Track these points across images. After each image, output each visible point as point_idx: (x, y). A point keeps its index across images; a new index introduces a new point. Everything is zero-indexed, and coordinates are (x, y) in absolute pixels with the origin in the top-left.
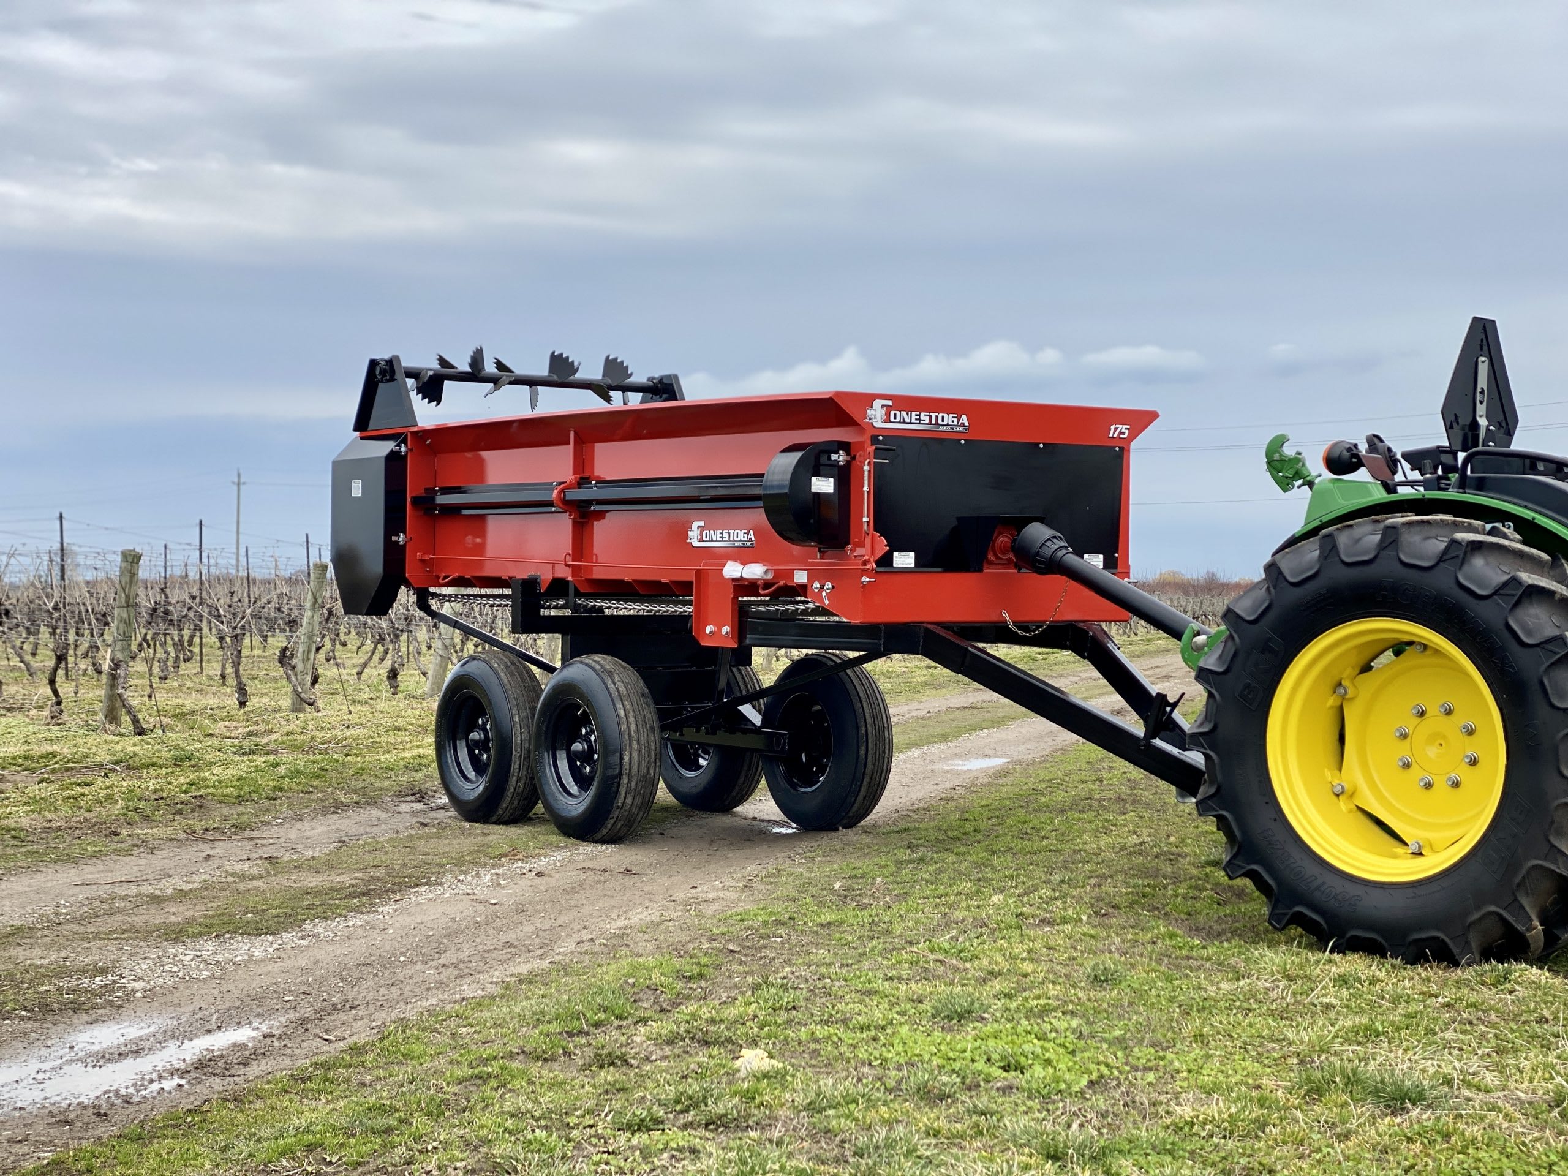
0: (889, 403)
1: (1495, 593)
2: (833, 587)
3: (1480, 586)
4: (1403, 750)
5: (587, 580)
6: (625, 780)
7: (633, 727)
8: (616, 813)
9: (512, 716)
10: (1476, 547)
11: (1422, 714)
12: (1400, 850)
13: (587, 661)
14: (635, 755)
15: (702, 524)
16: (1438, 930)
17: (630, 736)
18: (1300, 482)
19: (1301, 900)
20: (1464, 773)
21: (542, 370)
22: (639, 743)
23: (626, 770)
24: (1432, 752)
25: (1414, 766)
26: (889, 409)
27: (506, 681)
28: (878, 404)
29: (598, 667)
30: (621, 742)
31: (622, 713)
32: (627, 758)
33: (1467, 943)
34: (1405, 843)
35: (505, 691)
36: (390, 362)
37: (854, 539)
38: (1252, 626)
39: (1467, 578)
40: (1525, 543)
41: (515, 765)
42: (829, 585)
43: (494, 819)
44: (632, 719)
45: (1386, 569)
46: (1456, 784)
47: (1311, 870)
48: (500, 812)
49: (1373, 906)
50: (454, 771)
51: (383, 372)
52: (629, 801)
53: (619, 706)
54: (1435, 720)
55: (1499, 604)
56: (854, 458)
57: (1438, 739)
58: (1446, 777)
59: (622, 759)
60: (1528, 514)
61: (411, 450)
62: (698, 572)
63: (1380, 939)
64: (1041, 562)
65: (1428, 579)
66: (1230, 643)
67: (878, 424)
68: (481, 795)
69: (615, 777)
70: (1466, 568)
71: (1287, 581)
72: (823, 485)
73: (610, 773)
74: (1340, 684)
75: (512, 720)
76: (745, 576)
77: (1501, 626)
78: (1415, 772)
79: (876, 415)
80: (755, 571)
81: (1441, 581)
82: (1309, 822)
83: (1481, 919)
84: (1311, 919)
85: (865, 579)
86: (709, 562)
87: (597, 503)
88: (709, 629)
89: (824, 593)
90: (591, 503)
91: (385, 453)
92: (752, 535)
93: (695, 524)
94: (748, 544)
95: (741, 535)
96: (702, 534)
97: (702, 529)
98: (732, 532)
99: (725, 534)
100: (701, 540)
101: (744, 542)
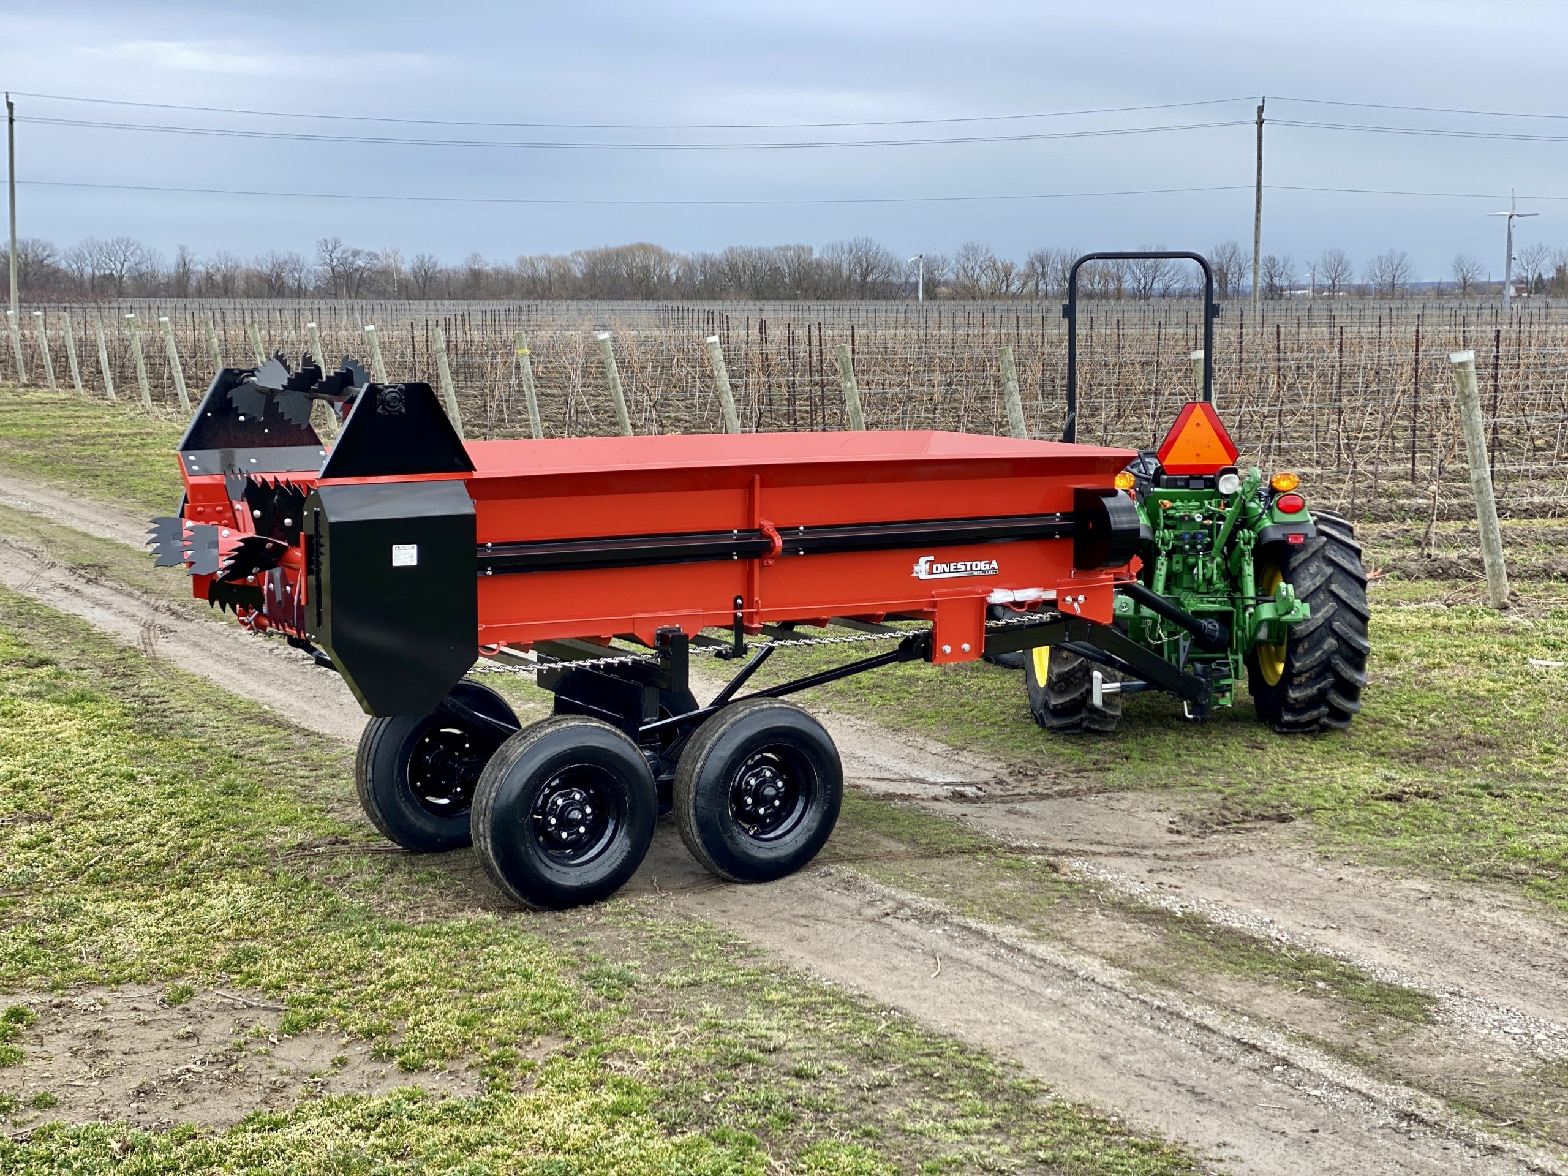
15: (932, 558)
42: (1081, 598)
76: (1017, 599)
86: (944, 591)
87: (804, 548)
88: (946, 649)
89: (1076, 605)
90: (796, 549)
91: (470, 510)
92: (994, 564)
93: (923, 560)
94: (992, 572)
95: (982, 565)
96: (931, 568)
97: (932, 563)
98: (968, 564)
99: (961, 566)
100: (931, 573)
101: (984, 571)
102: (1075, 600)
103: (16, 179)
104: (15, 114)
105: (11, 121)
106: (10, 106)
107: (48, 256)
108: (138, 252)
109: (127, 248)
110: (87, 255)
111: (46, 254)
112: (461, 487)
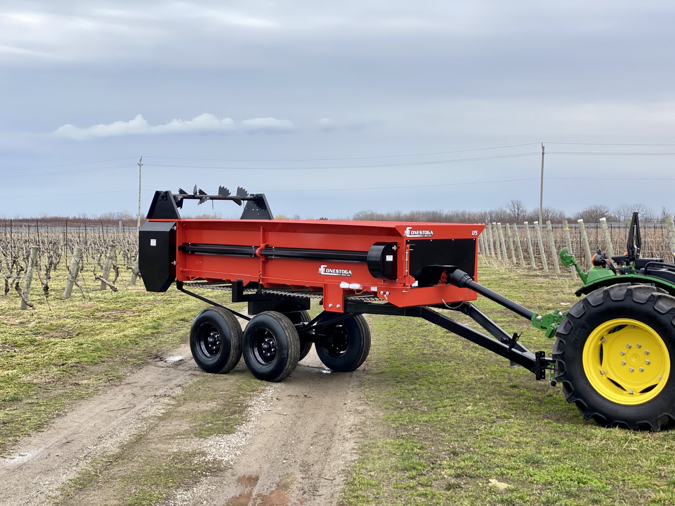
0: (411, 228)
1: (667, 313)
2: (389, 293)
3: (662, 311)
4: (623, 359)
5: (267, 283)
6: (289, 359)
7: (292, 339)
8: (284, 372)
9: (230, 333)
10: (659, 297)
11: (630, 347)
12: (625, 392)
13: (269, 314)
14: (293, 350)
15: (326, 266)
16: (647, 420)
17: (291, 343)
18: (572, 264)
19: (595, 410)
20: (644, 367)
21: (216, 194)
22: (294, 346)
23: (289, 356)
24: (634, 360)
25: (627, 364)
26: (411, 230)
27: (226, 320)
28: (408, 228)
29: (275, 317)
30: (288, 345)
31: (287, 334)
32: (290, 351)
33: (657, 424)
34: (625, 390)
35: (227, 323)
36: (167, 193)
37: (399, 277)
38: (578, 320)
39: (657, 307)
40: (670, 294)
41: (232, 352)
42: (388, 293)
43: (220, 372)
44: (291, 336)
45: (628, 303)
46: (643, 371)
47: (600, 400)
48: (224, 369)
49: (622, 412)
50: (200, 353)
51: (163, 197)
52: (290, 367)
53: (286, 332)
54: (635, 349)
55: (668, 316)
56: (399, 248)
57: (636, 356)
58: (639, 368)
59: (288, 351)
60: (670, 285)
61: (178, 228)
62: (325, 284)
63: (626, 423)
64: (461, 284)
65: (644, 307)
66: (568, 324)
67: (408, 236)
68: (215, 363)
69: (286, 358)
70: (657, 304)
71: (591, 305)
72: (389, 258)
73: (283, 357)
74: (603, 337)
75: (231, 335)
76: (350, 287)
77: (669, 323)
78: (627, 366)
79: (407, 233)
80: (356, 286)
81: (648, 308)
82: (597, 384)
83: (661, 417)
84: (601, 417)
85: (404, 291)
86: (330, 280)
87: (276, 255)
88: (330, 305)
89: (385, 296)
90: (272, 255)
91: (168, 230)
92: (350, 272)
93: (322, 266)
94: (349, 275)
95: (345, 272)
96: (325, 270)
97: (326, 268)
98: (340, 270)
99: (337, 271)
100: (325, 272)
101: (346, 274)
102: (385, 293)
103: (544, 177)
104: (545, 151)
105: (543, 154)
106: (543, 148)
107: (606, 212)
108: (644, 209)
109: (639, 208)
110: (622, 211)
111: (605, 211)
112: (174, 223)
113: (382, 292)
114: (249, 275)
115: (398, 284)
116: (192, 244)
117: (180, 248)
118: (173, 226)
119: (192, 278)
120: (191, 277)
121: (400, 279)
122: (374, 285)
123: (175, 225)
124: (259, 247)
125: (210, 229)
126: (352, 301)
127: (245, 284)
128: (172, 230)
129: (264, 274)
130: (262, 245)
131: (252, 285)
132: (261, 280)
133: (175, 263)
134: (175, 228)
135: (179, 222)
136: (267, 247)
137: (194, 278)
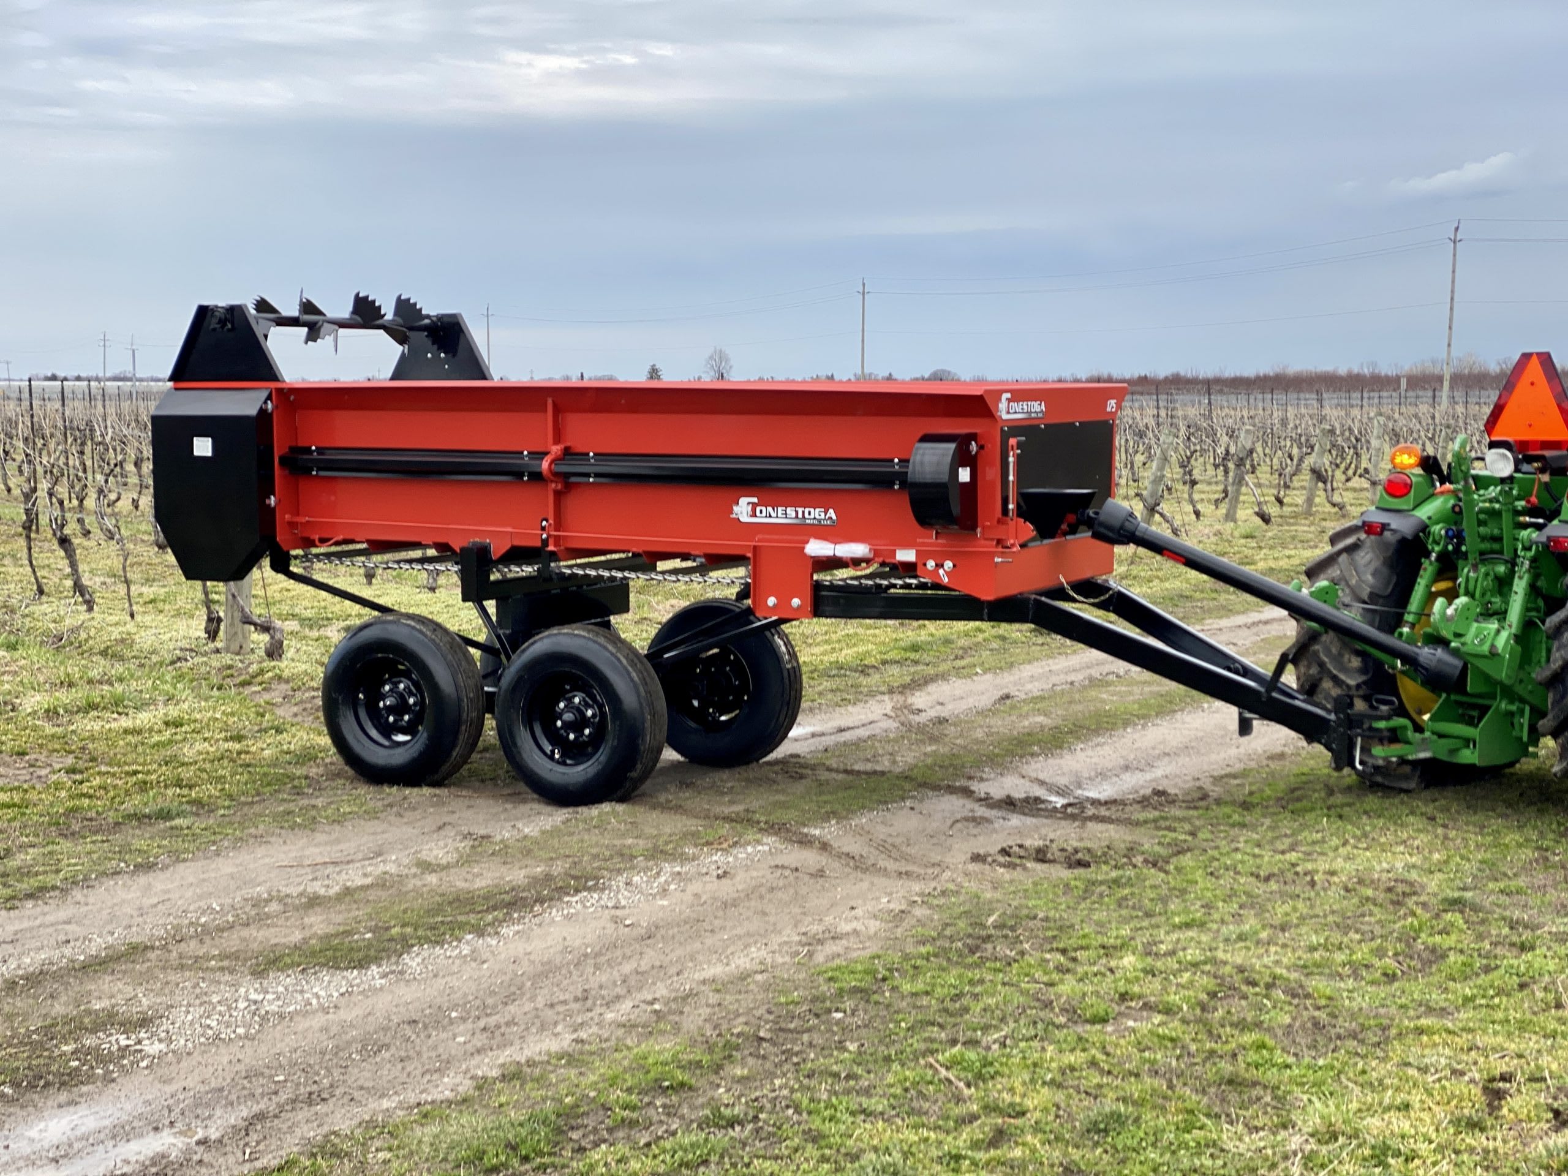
0: (1008, 395)
2: (955, 566)
5: (568, 549)
15: (755, 500)
21: (345, 311)
26: (1010, 401)
28: (1005, 397)
36: (230, 310)
37: (984, 522)
42: (948, 565)
51: (222, 322)
56: (982, 447)
61: (277, 406)
62: (755, 547)
67: (1005, 416)
72: (964, 475)
76: (833, 553)
80: (851, 550)
85: (996, 560)
86: (767, 537)
87: (597, 475)
88: (772, 601)
89: (941, 572)
90: (588, 475)
91: (253, 411)
92: (831, 513)
93: (744, 501)
94: (829, 522)
95: (816, 513)
96: (754, 510)
97: (755, 506)
98: (800, 510)
99: (791, 512)
100: (754, 515)
101: (820, 520)
102: (939, 565)
112: (265, 394)
113: (931, 564)
114: (510, 529)
115: (983, 542)
116: (319, 450)
117: (282, 459)
118: (265, 402)
119: (323, 541)
120: (316, 537)
121: (984, 528)
122: (906, 545)
123: (269, 398)
124: (546, 454)
125: (360, 407)
126: (832, 587)
127: (496, 553)
128: (262, 412)
129: (558, 526)
130: (556, 449)
131: (517, 555)
132: (551, 541)
133: (272, 501)
134: (270, 406)
135: (280, 391)
136: (568, 453)
137: (328, 540)
